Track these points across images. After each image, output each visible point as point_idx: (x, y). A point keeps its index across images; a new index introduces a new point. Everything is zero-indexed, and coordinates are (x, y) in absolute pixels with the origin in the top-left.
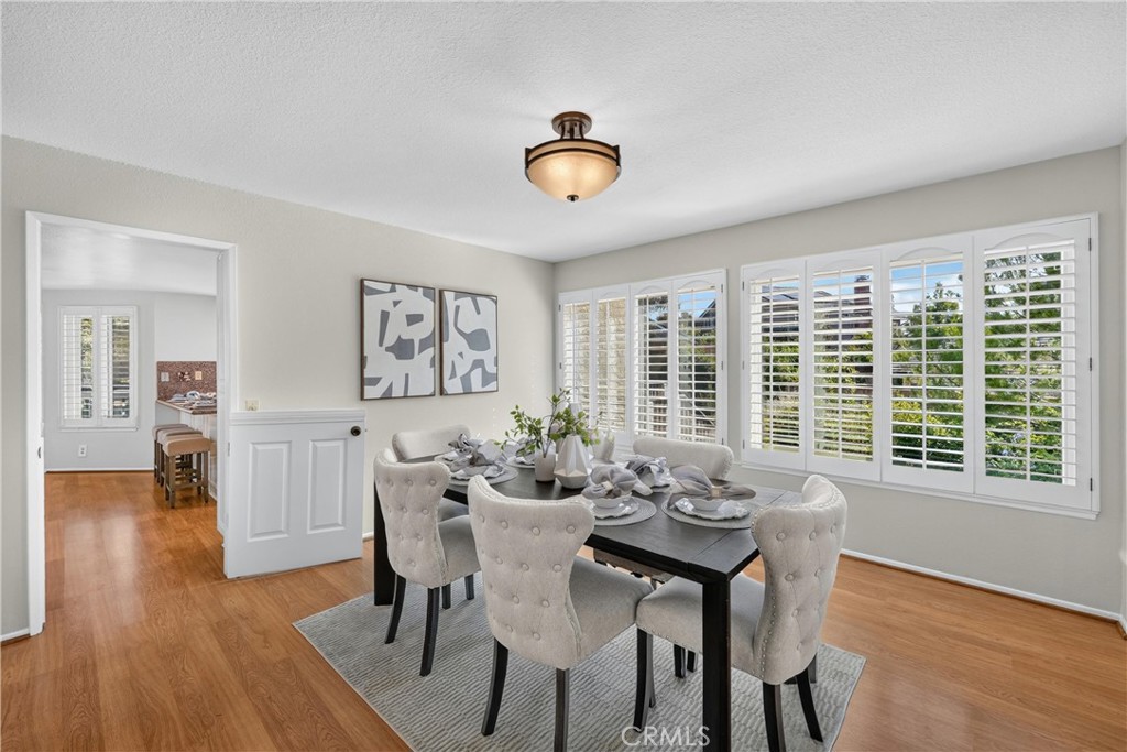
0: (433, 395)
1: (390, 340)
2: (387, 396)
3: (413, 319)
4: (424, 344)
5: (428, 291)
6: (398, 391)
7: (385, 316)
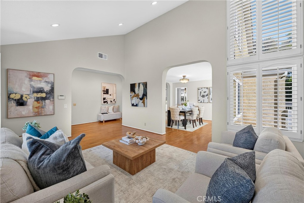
0: (208, 103)
1: (201, 95)
2: (201, 102)
3: (205, 92)
4: (207, 95)
5: (207, 88)
6: (203, 102)
7: (201, 92)
